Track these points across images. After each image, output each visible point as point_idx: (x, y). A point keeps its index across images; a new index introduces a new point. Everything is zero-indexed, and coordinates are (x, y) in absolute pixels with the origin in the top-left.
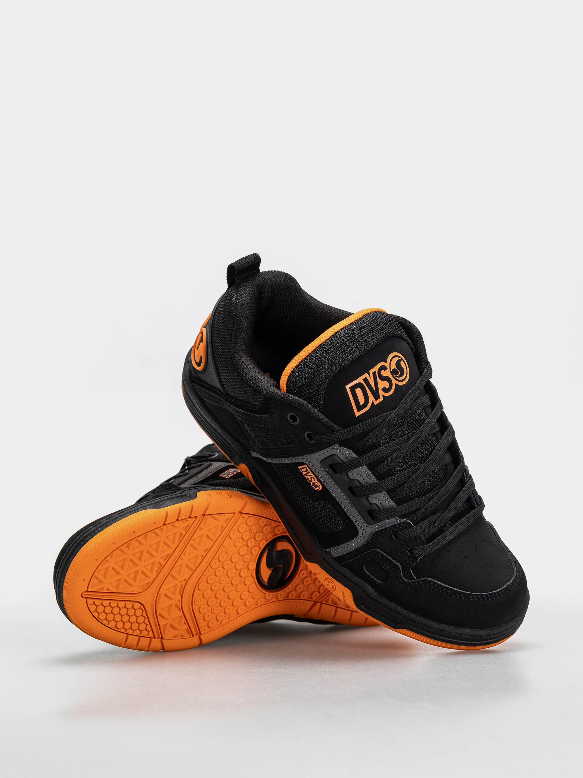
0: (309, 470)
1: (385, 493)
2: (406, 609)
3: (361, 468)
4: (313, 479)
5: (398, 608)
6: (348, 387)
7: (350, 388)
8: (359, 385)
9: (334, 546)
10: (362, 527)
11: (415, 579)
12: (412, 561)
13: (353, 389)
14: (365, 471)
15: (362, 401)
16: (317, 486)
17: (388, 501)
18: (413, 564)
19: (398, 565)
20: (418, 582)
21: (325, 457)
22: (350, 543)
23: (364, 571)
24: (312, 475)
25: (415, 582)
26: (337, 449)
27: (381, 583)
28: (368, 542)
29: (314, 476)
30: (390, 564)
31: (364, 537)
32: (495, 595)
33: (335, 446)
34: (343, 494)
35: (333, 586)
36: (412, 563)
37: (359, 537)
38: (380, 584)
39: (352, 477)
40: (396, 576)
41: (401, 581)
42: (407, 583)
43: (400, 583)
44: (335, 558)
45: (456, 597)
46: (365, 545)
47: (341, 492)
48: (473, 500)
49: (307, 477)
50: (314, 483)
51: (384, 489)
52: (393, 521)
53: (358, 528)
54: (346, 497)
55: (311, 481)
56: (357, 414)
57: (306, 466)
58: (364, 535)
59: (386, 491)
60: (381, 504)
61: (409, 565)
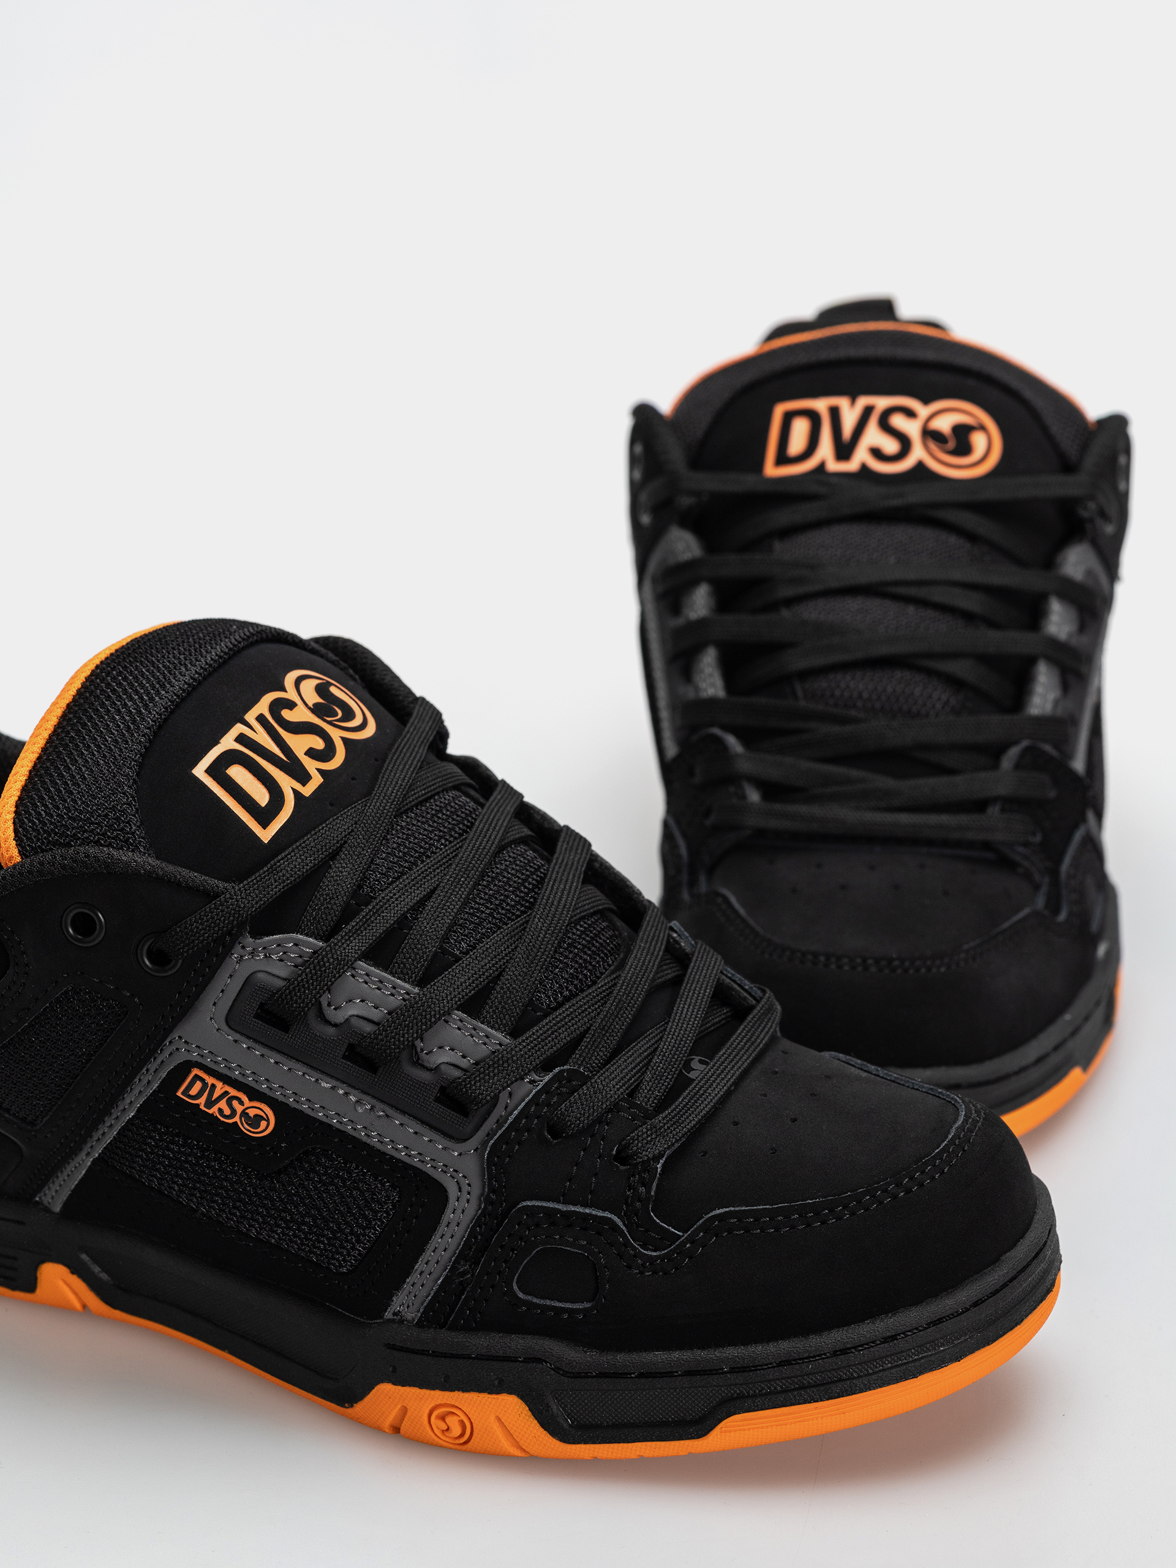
0: (210, 1080)
1: (457, 1014)
2: (703, 1348)
3: (353, 976)
4: (235, 1103)
5: (676, 1355)
6: (200, 771)
7: (209, 771)
8: (229, 758)
9: (398, 1286)
10: (446, 1166)
11: (680, 1237)
12: (644, 1185)
13: (217, 771)
14: (366, 977)
15: (262, 796)
16: (255, 1121)
17: (480, 1038)
18: (648, 1191)
19: (607, 1214)
20: (691, 1240)
21: (232, 1000)
22: (436, 1240)
23: (523, 1300)
24: (227, 1088)
25: (684, 1243)
26: (253, 953)
27: (587, 1305)
28: (488, 1201)
29: (233, 1092)
30: (582, 1229)
31: (469, 1193)
32: (934, 1166)
33: (243, 947)
34: (341, 1092)
35: (462, 1423)
36: (642, 1189)
37: (452, 1203)
38: (585, 1311)
39: (339, 1017)
40: (618, 1255)
41: (642, 1265)
42: (663, 1260)
43: (641, 1273)
44: (420, 1324)
45: (823, 1223)
46: (483, 1214)
47: (333, 1088)
48: (733, 989)
49: (214, 1110)
50: (244, 1114)
51: (448, 1003)
52: (526, 1090)
53: (437, 1175)
54: (356, 1092)
55: (234, 1112)
56: (266, 835)
57: (196, 1071)
58: (466, 1188)
59: (458, 1009)
60: (464, 1057)
61: (640, 1201)
